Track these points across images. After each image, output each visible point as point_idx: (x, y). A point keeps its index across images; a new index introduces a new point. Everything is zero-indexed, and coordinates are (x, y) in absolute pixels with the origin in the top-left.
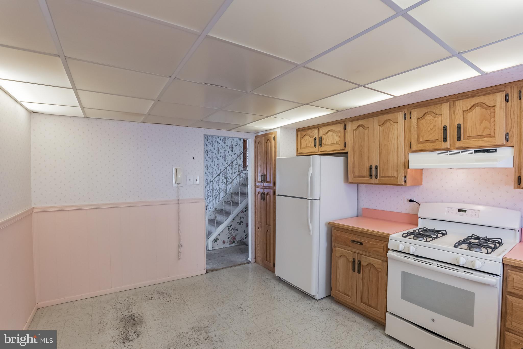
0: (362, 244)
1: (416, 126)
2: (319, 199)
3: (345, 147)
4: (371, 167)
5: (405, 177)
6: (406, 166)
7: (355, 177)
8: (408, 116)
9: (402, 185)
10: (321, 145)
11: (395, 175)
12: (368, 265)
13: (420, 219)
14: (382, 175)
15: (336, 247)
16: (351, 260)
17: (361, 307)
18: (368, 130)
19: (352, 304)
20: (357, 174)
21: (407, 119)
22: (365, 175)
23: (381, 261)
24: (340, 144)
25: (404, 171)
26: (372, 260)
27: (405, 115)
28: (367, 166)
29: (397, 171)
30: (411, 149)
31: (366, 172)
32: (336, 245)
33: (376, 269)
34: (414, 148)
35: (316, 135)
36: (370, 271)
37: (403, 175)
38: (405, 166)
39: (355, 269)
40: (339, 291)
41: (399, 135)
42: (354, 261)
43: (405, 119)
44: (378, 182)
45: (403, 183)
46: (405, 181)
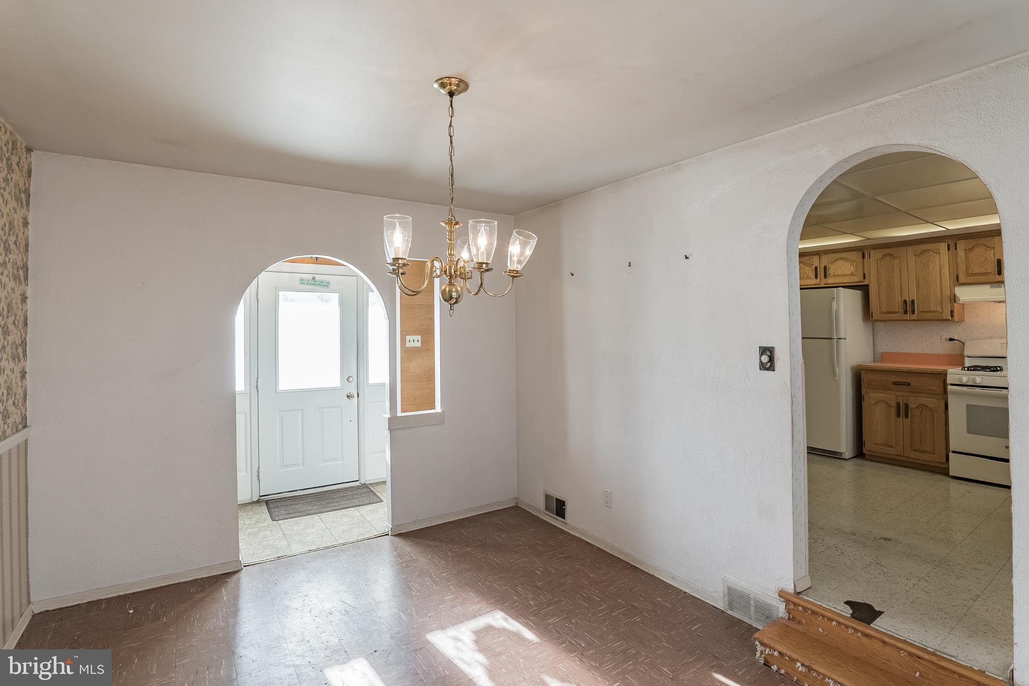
0: (909, 384)
1: (963, 258)
2: (845, 339)
3: (864, 278)
4: (905, 302)
5: (952, 312)
6: (953, 300)
7: (882, 313)
8: (952, 247)
9: (948, 320)
10: (825, 276)
11: (939, 309)
12: (918, 407)
13: (966, 358)
14: (920, 310)
15: (869, 393)
16: (894, 404)
17: (912, 456)
18: (898, 260)
19: (898, 455)
20: (884, 310)
21: (951, 249)
22: (897, 311)
23: (936, 400)
24: (856, 276)
25: (949, 306)
26: (923, 400)
27: (948, 245)
28: (898, 300)
29: (942, 304)
30: (957, 281)
31: (898, 307)
32: (868, 390)
33: (930, 409)
34: (962, 280)
35: (816, 264)
36: (921, 412)
37: (950, 310)
38: (951, 300)
39: (900, 413)
40: (877, 444)
41: (942, 266)
42: (898, 404)
43: (949, 250)
44: (915, 318)
45: (950, 318)
46: (952, 316)
